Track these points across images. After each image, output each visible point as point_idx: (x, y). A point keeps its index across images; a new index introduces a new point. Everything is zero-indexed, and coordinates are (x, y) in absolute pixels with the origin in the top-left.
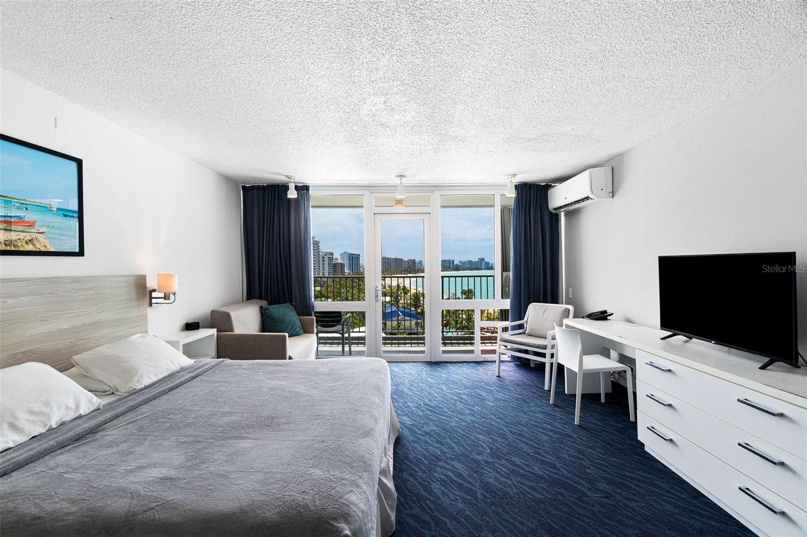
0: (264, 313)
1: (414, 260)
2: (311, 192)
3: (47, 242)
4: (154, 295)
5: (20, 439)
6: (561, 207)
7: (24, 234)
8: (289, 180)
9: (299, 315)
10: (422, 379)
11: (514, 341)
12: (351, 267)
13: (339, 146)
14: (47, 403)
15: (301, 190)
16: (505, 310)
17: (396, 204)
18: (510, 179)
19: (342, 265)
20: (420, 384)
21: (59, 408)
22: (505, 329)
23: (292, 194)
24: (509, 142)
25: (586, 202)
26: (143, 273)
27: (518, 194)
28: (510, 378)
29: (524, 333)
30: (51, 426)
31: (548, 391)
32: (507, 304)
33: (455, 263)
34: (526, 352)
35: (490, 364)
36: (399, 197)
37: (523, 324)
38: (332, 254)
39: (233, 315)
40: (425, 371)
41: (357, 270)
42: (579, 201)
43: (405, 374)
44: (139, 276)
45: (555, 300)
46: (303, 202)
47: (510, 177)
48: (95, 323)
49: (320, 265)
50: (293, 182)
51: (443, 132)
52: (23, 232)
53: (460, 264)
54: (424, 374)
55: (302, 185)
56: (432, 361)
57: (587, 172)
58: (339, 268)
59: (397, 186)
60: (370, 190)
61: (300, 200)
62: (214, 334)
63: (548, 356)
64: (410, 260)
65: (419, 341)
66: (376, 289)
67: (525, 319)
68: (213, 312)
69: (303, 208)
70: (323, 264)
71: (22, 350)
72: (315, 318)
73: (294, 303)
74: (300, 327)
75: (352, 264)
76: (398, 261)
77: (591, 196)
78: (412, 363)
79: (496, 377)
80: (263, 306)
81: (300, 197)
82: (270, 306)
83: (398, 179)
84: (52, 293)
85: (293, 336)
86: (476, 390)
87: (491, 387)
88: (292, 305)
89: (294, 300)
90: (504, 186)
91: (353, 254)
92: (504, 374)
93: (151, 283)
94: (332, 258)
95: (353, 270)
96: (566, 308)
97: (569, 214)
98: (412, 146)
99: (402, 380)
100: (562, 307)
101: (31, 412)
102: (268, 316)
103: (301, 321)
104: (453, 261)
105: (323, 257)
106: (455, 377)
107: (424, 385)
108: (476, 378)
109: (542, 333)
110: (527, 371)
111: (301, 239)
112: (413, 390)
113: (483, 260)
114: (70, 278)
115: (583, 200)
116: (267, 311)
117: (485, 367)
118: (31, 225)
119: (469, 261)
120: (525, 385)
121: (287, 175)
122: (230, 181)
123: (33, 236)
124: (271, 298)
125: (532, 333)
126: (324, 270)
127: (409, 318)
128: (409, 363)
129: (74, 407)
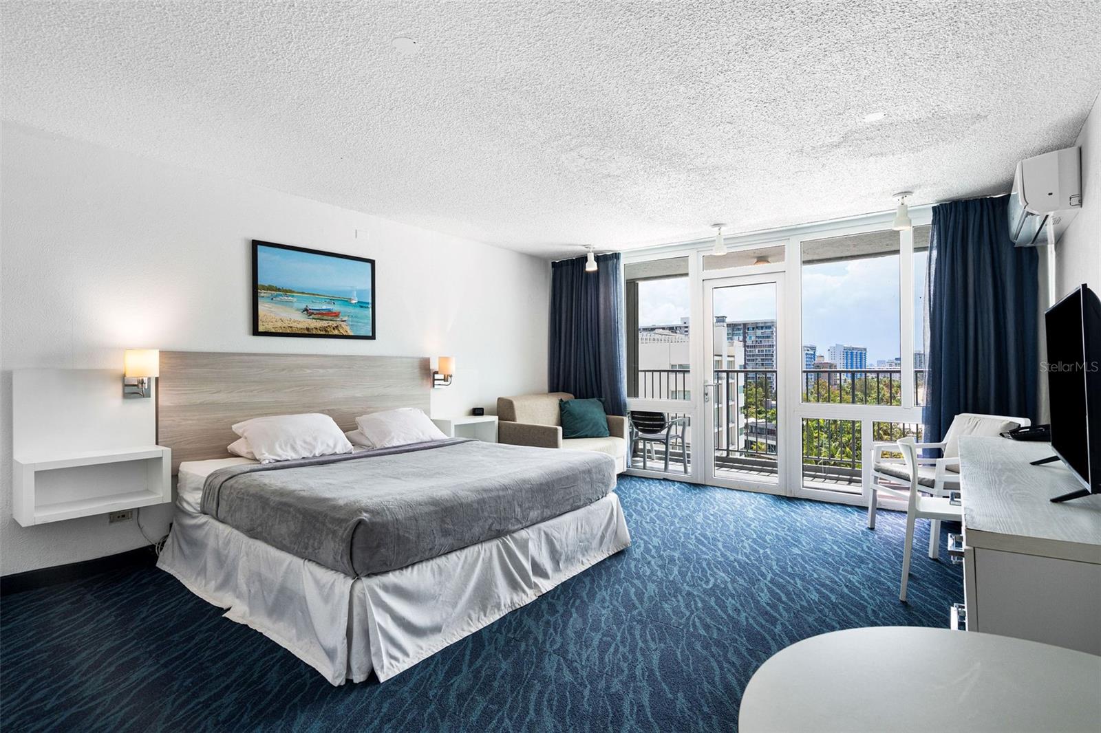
0: (563, 407)
2: (622, 261)
3: (348, 328)
4: (437, 376)
5: (295, 456)
7: (332, 322)
8: (591, 250)
9: (607, 414)
14: (315, 439)
15: (605, 261)
18: (901, 202)
19: (831, 367)
21: (322, 444)
23: (591, 266)
26: (427, 356)
30: (314, 454)
37: (942, 448)
38: (813, 349)
39: (517, 404)
44: (422, 358)
46: (606, 276)
47: (900, 198)
48: (383, 395)
50: (595, 252)
52: (331, 320)
55: (611, 253)
56: (788, 496)
60: (697, 249)
61: (600, 274)
62: (494, 422)
66: (704, 384)
67: (944, 442)
68: (501, 400)
69: (613, 282)
71: (328, 408)
72: (628, 419)
73: (603, 399)
74: (604, 427)
77: (1028, 210)
80: (565, 399)
81: (601, 269)
82: (573, 400)
84: (349, 368)
85: (594, 437)
88: (600, 401)
89: (603, 396)
91: (854, 349)
93: (434, 366)
101: (305, 442)
102: (567, 411)
103: (608, 421)
114: (362, 356)
116: (569, 406)
118: (337, 315)
121: (584, 244)
122: (535, 259)
123: (338, 323)
124: (580, 391)
128: (749, 493)
129: (332, 445)
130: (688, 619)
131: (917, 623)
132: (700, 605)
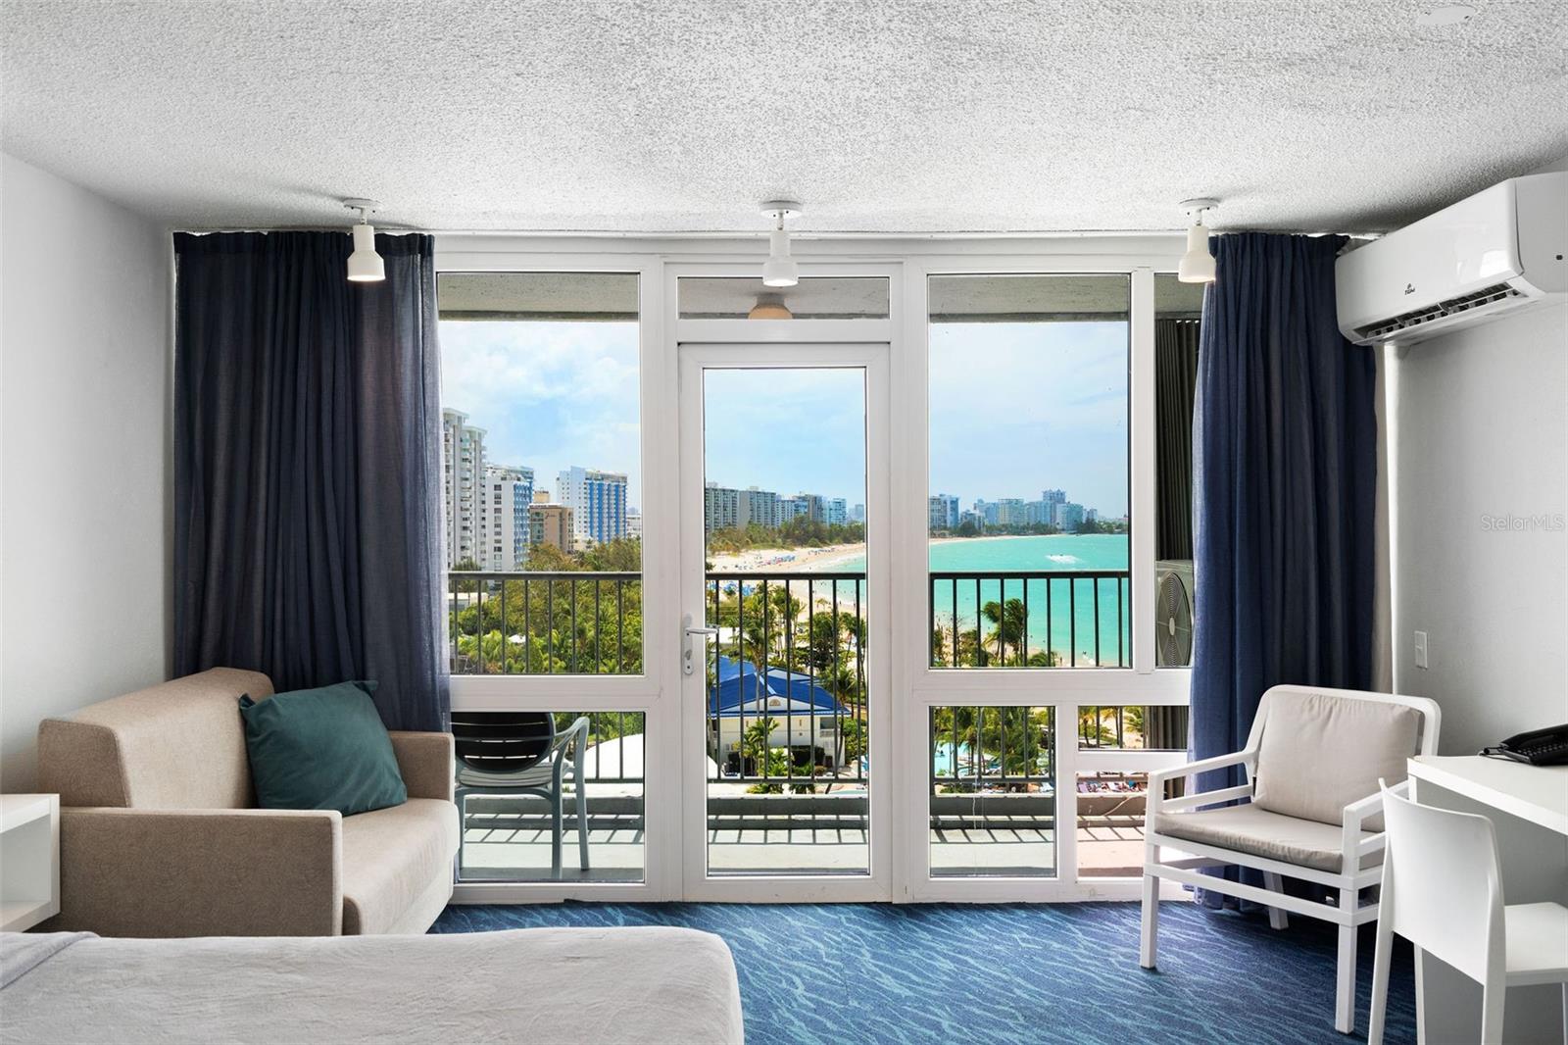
0: (252, 721)
1: (816, 500)
2: (441, 263)
6: (1389, 324)
8: (356, 212)
9: (390, 729)
10: (859, 980)
11: (1213, 835)
12: (595, 521)
13: (542, 82)
15: (401, 254)
16: (1173, 707)
17: (758, 306)
18: (1194, 218)
19: (563, 515)
20: (853, 1003)
22: (1173, 788)
23: (366, 268)
24: (1209, 69)
25: (1493, 307)
27: (1221, 271)
28: (1196, 978)
29: (1247, 800)
31: (1352, 1035)
32: (1178, 687)
33: (961, 509)
34: (1255, 878)
35: (1114, 913)
36: (773, 282)
37: (1243, 765)
38: (528, 475)
39: (127, 738)
40: (872, 943)
41: (617, 531)
42: (1463, 299)
43: (795, 957)
45: (1359, 674)
46: (410, 299)
47: (1193, 210)
49: (486, 515)
50: (370, 223)
51: (955, 31)
53: (977, 513)
54: (868, 955)
55: (405, 233)
56: (895, 901)
57: (1499, 193)
58: (551, 525)
59: (768, 241)
60: (665, 255)
61: (398, 291)
62: (46, 818)
63: (1349, 898)
64: (804, 499)
65: (842, 817)
66: (683, 628)
67: (1251, 747)
68: (46, 726)
69: (408, 323)
70: (497, 511)
72: (452, 738)
73: (371, 683)
74: (393, 774)
75: (600, 513)
76: (763, 501)
77: (1517, 283)
78: (820, 910)
79: (1141, 974)
80: (252, 697)
81: (397, 279)
82: (279, 695)
83: (770, 214)
85: (367, 810)
86: (1068, 1031)
87: (1125, 1016)
88: (365, 689)
89: (371, 672)
90: (1171, 242)
91: (603, 477)
92: (1171, 959)
94: (530, 489)
95: (600, 531)
96: (1411, 712)
97: (1414, 351)
98: (828, 86)
99: (784, 985)
100: (1392, 706)
102: (270, 735)
103: (398, 751)
104: (955, 503)
105: (498, 487)
106: (985, 972)
107: (868, 1007)
108: (1068, 974)
109: (1317, 803)
110: (1257, 947)
111: (399, 437)
112: (825, 1030)
113: (1057, 498)
115: (1479, 298)
116: (268, 716)
117: (1094, 926)
119: (1010, 502)
120: (1260, 1011)
121: (349, 195)
124: (285, 661)
125: (1278, 802)
126: (498, 534)
127: (808, 706)
128: (810, 910)
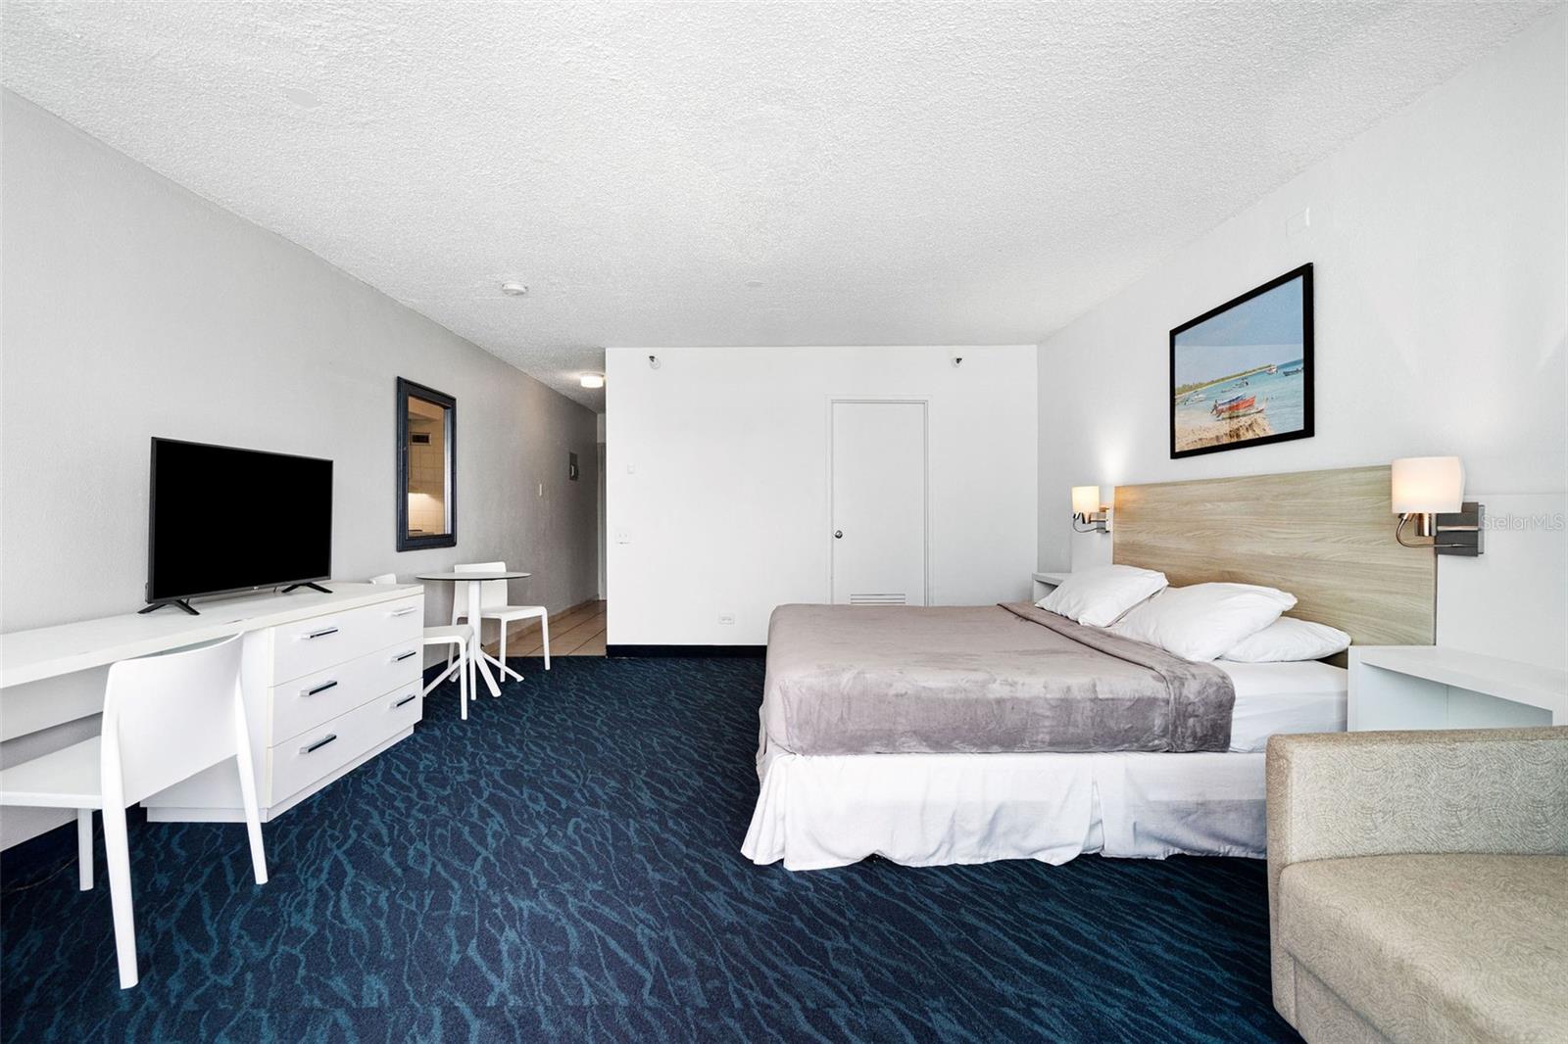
3: (1266, 423)
7: (1245, 419)
52: (1245, 416)
118: (1252, 402)
123: (1254, 417)
130: (585, 779)
131: (277, 849)
132: (579, 796)
